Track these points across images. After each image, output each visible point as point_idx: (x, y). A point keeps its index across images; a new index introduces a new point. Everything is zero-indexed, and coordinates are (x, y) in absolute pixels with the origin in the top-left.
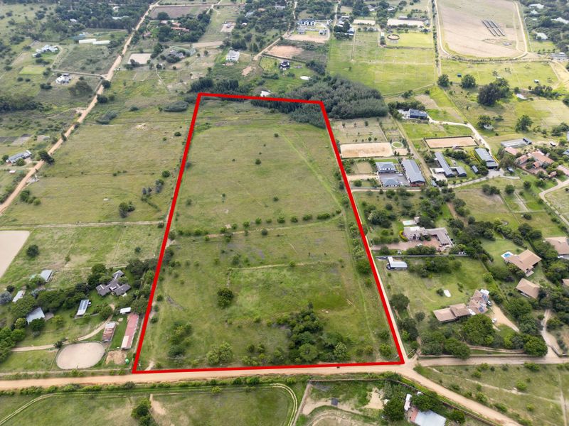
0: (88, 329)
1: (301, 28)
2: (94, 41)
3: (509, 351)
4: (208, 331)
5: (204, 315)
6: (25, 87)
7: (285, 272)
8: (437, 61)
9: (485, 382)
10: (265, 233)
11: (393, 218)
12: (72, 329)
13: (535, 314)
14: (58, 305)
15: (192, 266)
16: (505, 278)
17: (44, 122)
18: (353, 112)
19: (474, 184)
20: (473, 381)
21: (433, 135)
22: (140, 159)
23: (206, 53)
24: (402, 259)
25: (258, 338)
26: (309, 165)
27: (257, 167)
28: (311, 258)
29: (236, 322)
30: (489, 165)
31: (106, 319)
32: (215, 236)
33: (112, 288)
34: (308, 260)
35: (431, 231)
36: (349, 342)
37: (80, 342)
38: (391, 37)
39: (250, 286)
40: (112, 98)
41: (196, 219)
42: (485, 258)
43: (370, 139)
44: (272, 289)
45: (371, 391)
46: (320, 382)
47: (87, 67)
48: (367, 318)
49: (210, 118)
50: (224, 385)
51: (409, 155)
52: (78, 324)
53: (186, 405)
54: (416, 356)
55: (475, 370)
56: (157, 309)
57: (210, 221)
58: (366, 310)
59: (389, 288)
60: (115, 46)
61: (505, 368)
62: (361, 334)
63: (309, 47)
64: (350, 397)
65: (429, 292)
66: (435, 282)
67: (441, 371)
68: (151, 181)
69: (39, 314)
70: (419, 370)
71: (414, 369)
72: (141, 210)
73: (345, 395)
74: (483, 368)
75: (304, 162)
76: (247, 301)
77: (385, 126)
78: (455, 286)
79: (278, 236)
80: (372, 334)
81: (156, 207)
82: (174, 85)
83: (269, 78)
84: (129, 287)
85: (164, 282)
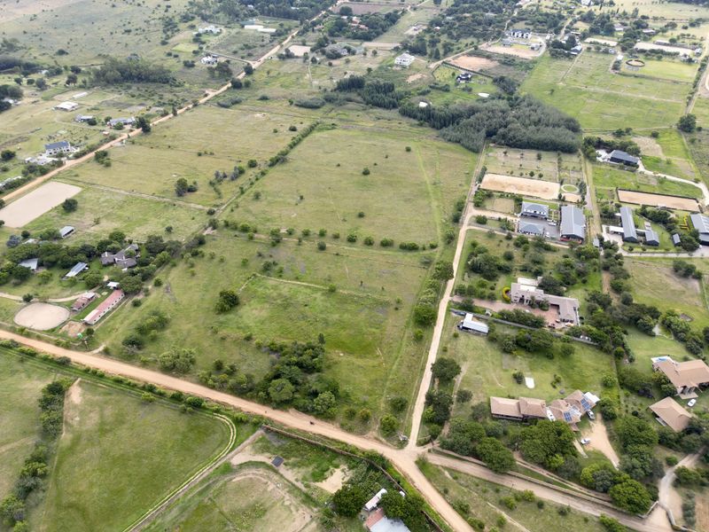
0: (68, 293)
1: (509, 39)
2: (261, 28)
3: (585, 491)
4: (185, 333)
5: (193, 314)
6: (171, 62)
7: (318, 295)
8: (690, 99)
9: (515, 518)
10: (322, 248)
11: (506, 271)
12: (54, 287)
13: (662, 454)
14: (54, 260)
15: (216, 260)
16: (638, 388)
17: (168, 96)
18: (525, 139)
19: (664, 258)
20: (498, 511)
21: (634, 187)
22: (236, 145)
23: (375, 53)
24: (486, 321)
25: (236, 357)
26: (430, 188)
27: (363, 177)
28: (362, 288)
29: (223, 332)
30: (702, 238)
31: (91, 289)
32: (263, 236)
33: (116, 259)
34: (356, 290)
35: (552, 299)
36: (345, 398)
37: (50, 303)
38: (633, 63)
39: (265, 299)
40: (248, 85)
41: (254, 215)
42: (619, 353)
43: (532, 174)
44: (290, 309)
45: (337, 467)
46: (277, 432)
47: (240, 52)
48: (391, 377)
49: (341, 120)
50: (161, 395)
51: (581, 203)
52: (61, 285)
53: (106, 403)
54: (429, 446)
55: (510, 496)
56: (147, 293)
57: (268, 220)
58: (394, 367)
59: (445, 350)
60: (279, 35)
61: (563, 512)
62: (369, 393)
63: (508, 61)
64: (303, 465)
65: (502, 373)
66: (520, 363)
67: (455, 478)
68: (229, 168)
69: (33, 265)
70: (422, 464)
71: (416, 462)
72: (202, 193)
73: (298, 459)
74: (527, 498)
75: (425, 182)
76: (251, 314)
77: (564, 165)
78: (548, 377)
79: (337, 255)
80: (383, 399)
81: (219, 194)
82: (324, 79)
83: (437, 88)
84: (135, 263)
85: (174, 269)
